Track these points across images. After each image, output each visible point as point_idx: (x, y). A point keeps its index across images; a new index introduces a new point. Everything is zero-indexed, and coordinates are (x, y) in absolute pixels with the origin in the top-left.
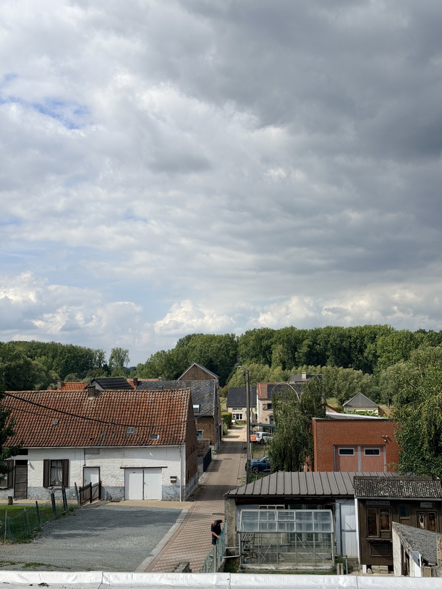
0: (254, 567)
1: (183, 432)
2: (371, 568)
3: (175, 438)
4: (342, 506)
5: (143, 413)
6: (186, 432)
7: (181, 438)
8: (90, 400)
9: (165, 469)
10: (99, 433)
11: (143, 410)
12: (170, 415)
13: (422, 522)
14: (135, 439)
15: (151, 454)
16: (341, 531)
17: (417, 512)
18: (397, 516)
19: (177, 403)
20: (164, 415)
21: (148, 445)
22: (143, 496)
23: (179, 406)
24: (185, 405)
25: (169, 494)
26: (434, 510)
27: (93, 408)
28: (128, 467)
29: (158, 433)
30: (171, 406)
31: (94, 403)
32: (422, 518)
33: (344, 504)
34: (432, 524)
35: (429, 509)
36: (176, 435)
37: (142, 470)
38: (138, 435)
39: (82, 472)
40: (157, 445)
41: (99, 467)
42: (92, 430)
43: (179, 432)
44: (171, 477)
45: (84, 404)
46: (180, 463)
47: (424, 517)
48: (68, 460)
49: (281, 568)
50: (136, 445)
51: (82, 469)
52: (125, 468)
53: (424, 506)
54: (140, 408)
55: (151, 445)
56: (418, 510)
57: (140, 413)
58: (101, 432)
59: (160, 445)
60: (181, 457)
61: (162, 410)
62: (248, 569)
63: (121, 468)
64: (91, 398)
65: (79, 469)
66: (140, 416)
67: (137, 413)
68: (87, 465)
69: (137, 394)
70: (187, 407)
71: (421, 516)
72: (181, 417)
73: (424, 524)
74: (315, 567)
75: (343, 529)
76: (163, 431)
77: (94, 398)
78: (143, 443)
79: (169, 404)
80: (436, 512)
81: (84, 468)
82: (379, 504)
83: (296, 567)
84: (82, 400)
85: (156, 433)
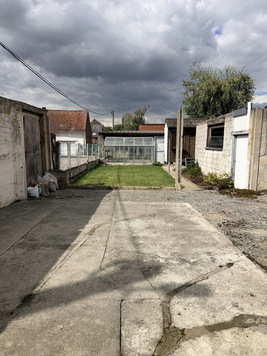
0: (112, 164)
2: (172, 164)
3: (81, 129)
4: (157, 140)
6: (86, 127)
7: (83, 129)
9: (77, 142)
12: (79, 120)
14: (63, 129)
15: (70, 135)
16: (156, 151)
18: (188, 137)
19: (82, 116)
20: (76, 120)
21: (68, 131)
24: (85, 117)
29: (73, 127)
30: (79, 117)
33: (158, 138)
38: (64, 127)
40: (72, 131)
43: (82, 126)
46: (83, 139)
49: (126, 164)
50: (63, 131)
54: (65, 117)
55: (70, 131)
57: (66, 119)
59: (74, 131)
60: (84, 137)
61: (75, 118)
62: (109, 165)
67: (64, 119)
69: (64, 112)
74: (144, 164)
75: (156, 150)
76: (76, 126)
78: (66, 131)
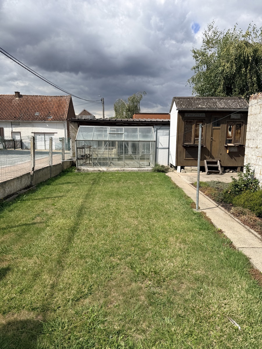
0: (88, 169)
1: (66, 116)
2: (184, 169)
3: (61, 118)
4: (158, 131)
5: (45, 106)
6: (68, 116)
7: (64, 118)
8: (16, 99)
9: (56, 134)
10: (20, 115)
11: (45, 105)
12: (59, 107)
13: (230, 131)
14: (39, 118)
15: (47, 125)
17: (227, 122)
18: (210, 126)
19: (63, 102)
20: (56, 107)
21: (45, 120)
22: (45, 147)
23: (64, 103)
24: (67, 103)
25: (59, 147)
26: (242, 121)
27: (18, 103)
28: (36, 132)
29: (52, 115)
30: (60, 103)
31: (19, 101)
32: (230, 128)
33: (160, 129)
34: (238, 133)
35: (238, 120)
36: (61, 117)
37: (44, 134)
38: (41, 116)
39: (11, 134)
40: (51, 121)
41: (20, 132)
42: (16, 113)
43: (63, 115)
44: (60, 138)
45: (13, 101)
46: (63, 130)
47: (233, 126)
48: (3, 128)
49: (111, 170)
50: (39, 120)
51: (11, 133)
52: (34, 133)
53: (234, 117)
54: (43, 104)
55: (47, 120)
56: (229, 121)
57: (43, 106)
58: (21, 114)
59: (52, 120)
60: (65, 127)
61: (55, 105)
62: (83, 170)
63: (32, 133)
64: (17, 98)
65: (9, 132)
66: (43, 107)
67: (42, 106)
68: (13, 131)
69: (42, 98)
70: (69, 104)
71: (230, 126)
72: (65, 108)
73: (232, 133)
74: (139, 168)
75: (157, 147)
76: (55, 115)
77: (19, 98)
78: (43, 120)
79: (59, 102)
80: (243, 122)
81: (12, 132)
82: (196, 116)
83: (123, 168)
84: (12, 99)
85: (50, 116)
